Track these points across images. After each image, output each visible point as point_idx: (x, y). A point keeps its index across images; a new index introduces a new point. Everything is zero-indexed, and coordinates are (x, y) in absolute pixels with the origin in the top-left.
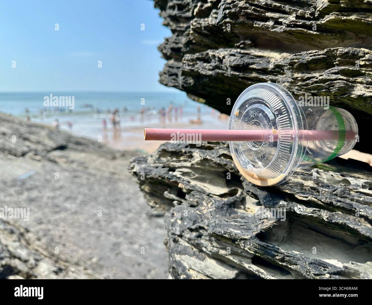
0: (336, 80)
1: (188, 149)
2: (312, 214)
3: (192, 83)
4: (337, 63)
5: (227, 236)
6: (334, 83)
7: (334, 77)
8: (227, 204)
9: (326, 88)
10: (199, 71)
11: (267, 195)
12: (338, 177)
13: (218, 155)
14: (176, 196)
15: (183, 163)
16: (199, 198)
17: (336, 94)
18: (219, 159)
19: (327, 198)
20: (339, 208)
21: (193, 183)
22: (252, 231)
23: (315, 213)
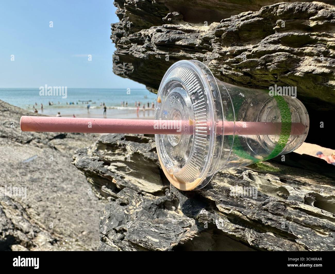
0: (274, 51)
1: (123, 142)
2: (233, 233)
3: (133, 69)
4: (277, 27)
5: (142, 245)
6: (273, 56)
7: (272, 47)
8: (156, 205)
9: (262, 65)
10: (133, 54)
11: (187, 201)
12: (276, 182)
13: (150, 150)
14: (113, 191)
15: (117, 157)
16: (130, 196)
17: (275, 72)
18: (150, 153)
19: (254, 213)
20: (269, 228)
21: (127, 178)
22: (170, 241)
23: (238, 232)
